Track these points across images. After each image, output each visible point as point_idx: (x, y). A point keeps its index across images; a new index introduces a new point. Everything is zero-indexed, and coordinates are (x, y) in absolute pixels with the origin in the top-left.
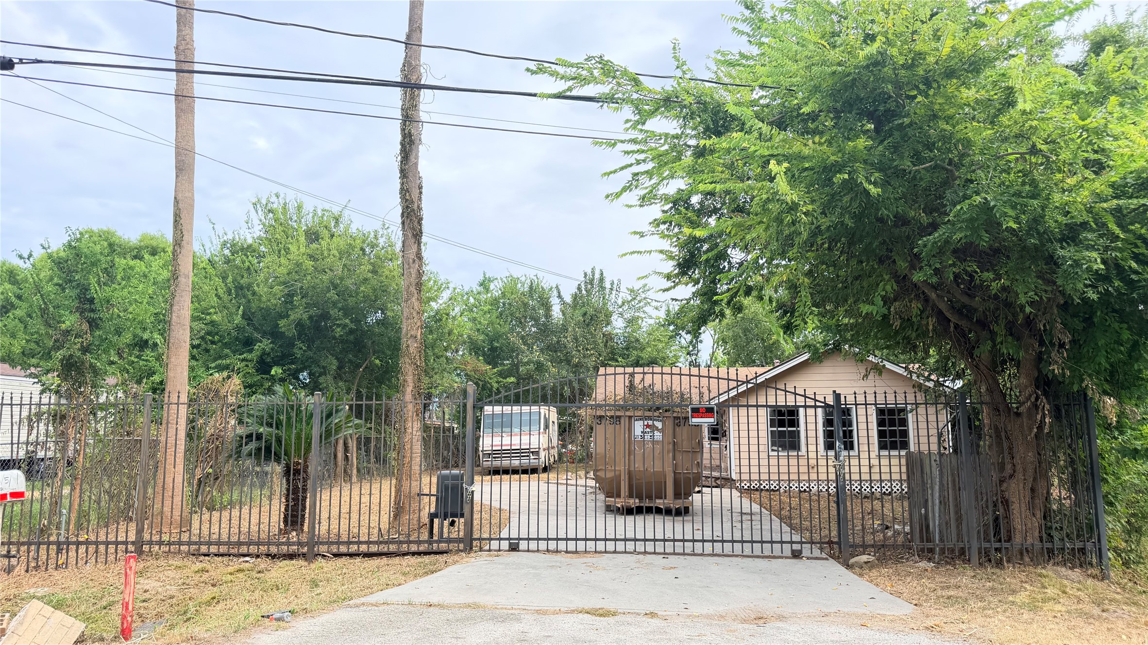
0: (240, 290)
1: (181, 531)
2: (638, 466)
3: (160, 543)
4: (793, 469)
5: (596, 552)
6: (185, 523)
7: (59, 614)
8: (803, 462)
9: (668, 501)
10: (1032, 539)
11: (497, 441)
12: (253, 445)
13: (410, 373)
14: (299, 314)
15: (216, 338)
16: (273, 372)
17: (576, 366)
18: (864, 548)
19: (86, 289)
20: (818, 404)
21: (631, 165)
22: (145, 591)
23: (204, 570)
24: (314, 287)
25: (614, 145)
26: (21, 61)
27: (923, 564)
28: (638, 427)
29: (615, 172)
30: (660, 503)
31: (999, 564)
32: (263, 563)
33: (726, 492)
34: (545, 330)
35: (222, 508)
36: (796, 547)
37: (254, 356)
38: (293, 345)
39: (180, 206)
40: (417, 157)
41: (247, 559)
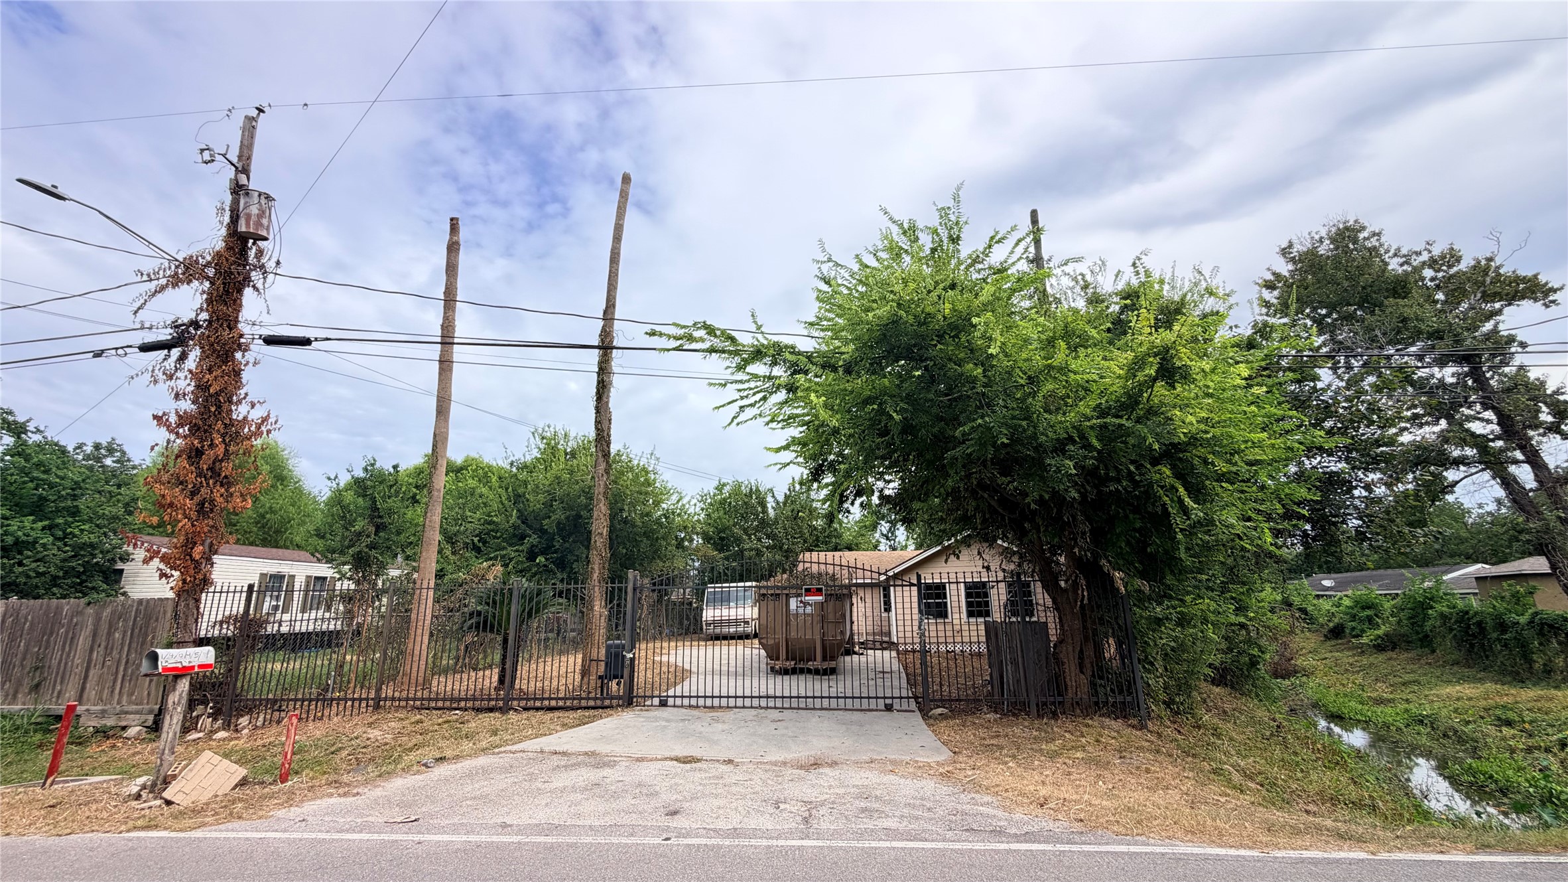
0: (518, 498)
1: (422, 689)
2: (793, 634)
3: (393, 699)
4: (941, 634)
5: (728, 707)
6: (426, 683)
7: (226, 762)
8: (949, 627)
9: (817, 664)
10: (1084, 693)
11: (718, 613)
12: (474, 620)
14: (559, 515)
15: (498, 534)
16: (537, 561)
17: (786, 551)
18: (942, 702)
19: (374, 502)
20: (904, 583)
21: (736, 400)
22: (368, 739)
23: (421, 721)
24: (568, 495)
25: (725, 385)
26: (316, 339)
27: (991, 716)
28: (793, 603)
29: (723, 406)
30: (810, 665)
31: (1055, 716)
32: (468, 715)
33: (886, 653)
34: (764, 523)
35: (484, 669)
36: (888, 701)
37: (525, 548)
38: (554, 539)
39: (437, 439)
40: (608, 397)
41: (457, 712)
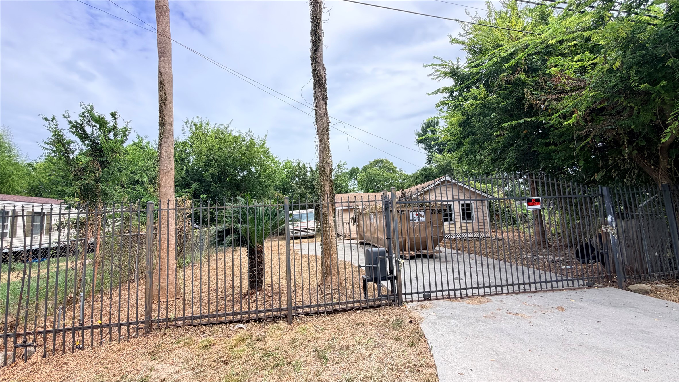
1: (176, 299)
2: (413, 235)
3: (168, 320)
9: (430, 251)
12: (232, 237)
13: (327, 186)
14: (213, 170)
16: (201, 198)
28: (411, 216)
30: (426, 253)
32: (255, 328)
34: (305, 180)
37: (191, 190)
38: (210, 185)
39: (164, 77)
41: (241, 325)
